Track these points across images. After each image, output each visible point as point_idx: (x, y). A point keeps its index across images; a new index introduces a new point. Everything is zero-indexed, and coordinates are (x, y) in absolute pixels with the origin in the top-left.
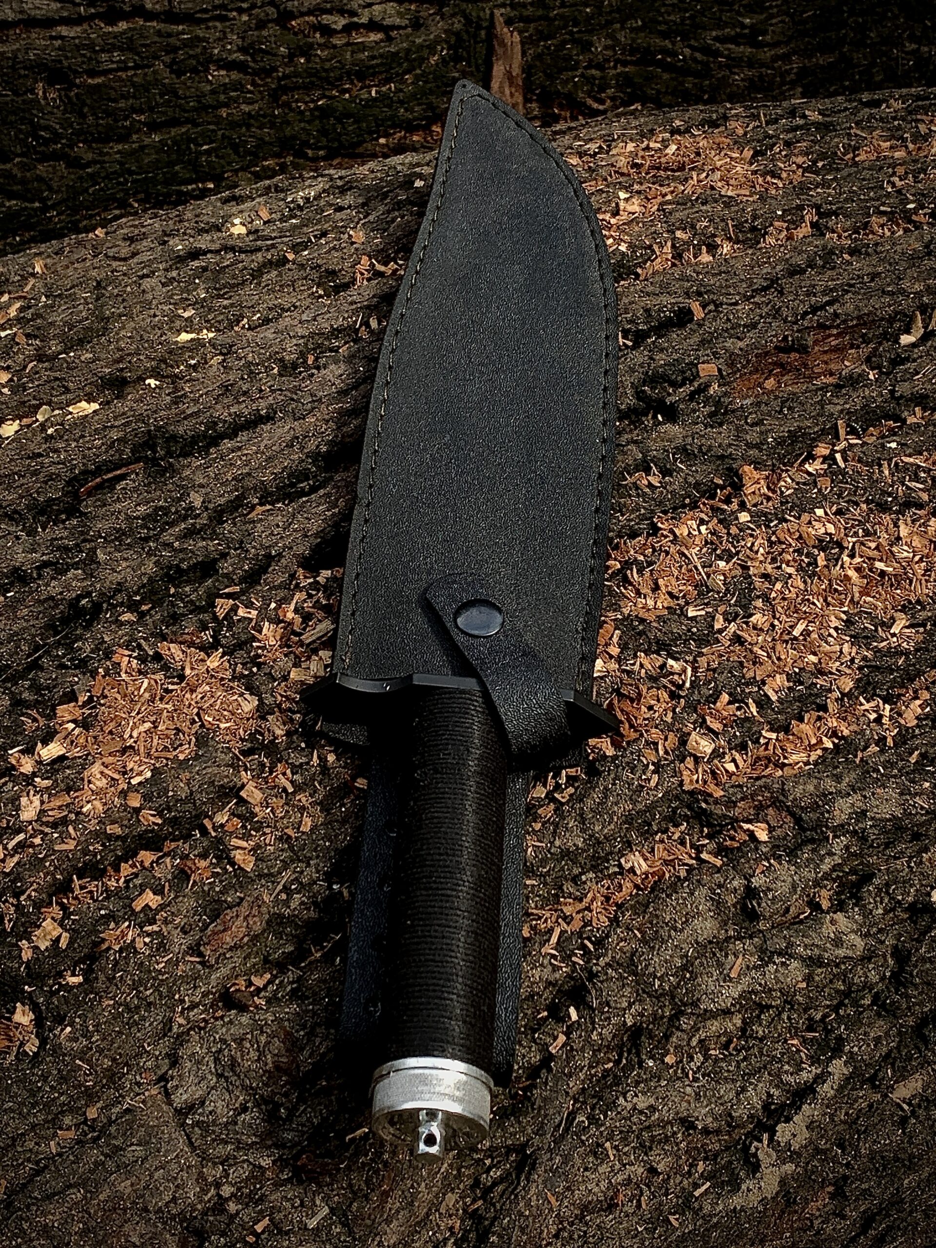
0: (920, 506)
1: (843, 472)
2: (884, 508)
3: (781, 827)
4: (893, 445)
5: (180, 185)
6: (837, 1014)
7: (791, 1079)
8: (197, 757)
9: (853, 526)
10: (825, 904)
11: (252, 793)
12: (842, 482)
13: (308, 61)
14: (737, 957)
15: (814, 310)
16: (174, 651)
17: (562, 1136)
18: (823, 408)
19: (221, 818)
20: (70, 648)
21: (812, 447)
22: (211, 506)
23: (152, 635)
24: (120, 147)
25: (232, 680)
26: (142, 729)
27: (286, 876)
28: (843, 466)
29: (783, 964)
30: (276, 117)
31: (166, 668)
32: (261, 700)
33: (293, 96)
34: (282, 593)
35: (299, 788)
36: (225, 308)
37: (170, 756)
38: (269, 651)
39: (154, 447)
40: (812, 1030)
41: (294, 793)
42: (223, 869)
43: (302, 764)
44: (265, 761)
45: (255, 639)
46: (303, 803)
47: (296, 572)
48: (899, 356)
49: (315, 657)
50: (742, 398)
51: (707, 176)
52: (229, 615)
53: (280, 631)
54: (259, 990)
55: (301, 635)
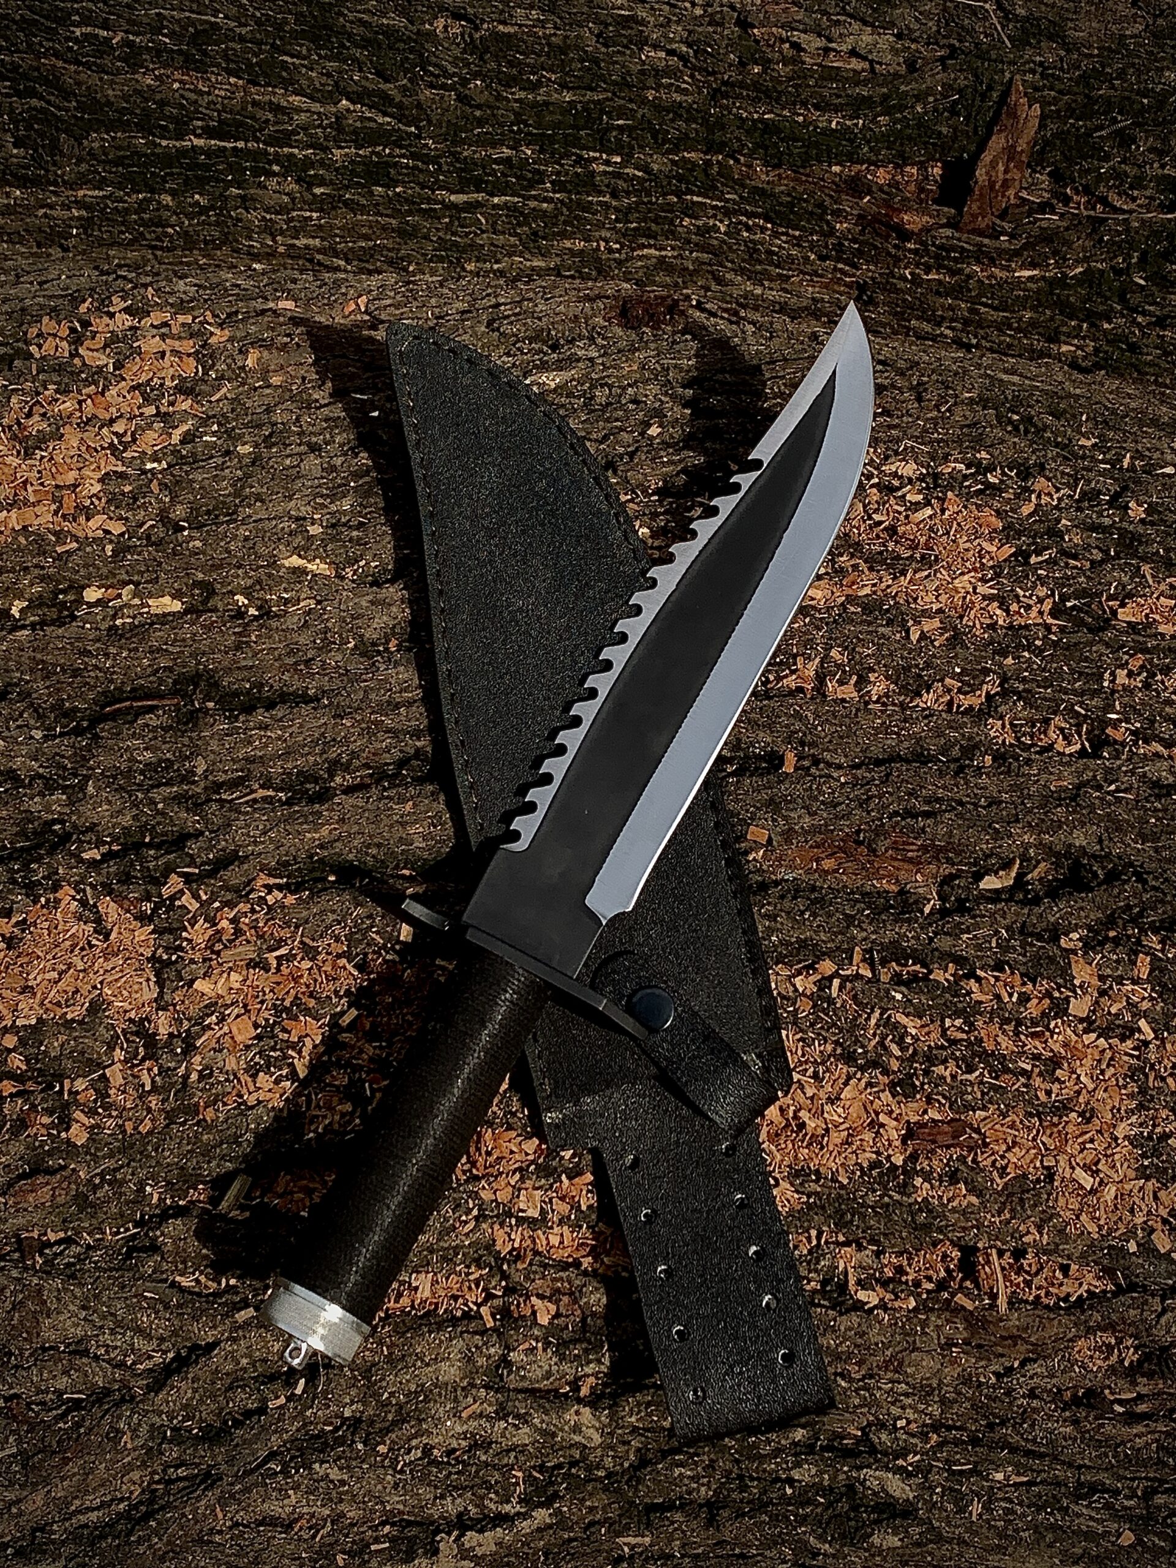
0: (886, 1072)
1: (831, 1001)
2: (849, 1058)
3: (567, 1316)
4: (899, 996)
5: (582, 149)
6: (568, 1468)
7: (492, 1506)
8: (81, 1023)
9: (806, 1062)
10: (584, 1391)
11: (116, 1075)
12: (823, 1011)
13: (765, 71)
14: (475, 1401)
16: (109, 908)
17: (253, 1471)
18: (848, 927)
19: (80, 1084)
20: (26, 867)
21: (818, 959)
22: (211, 778)
23: (103, 884)
24: (522, 95)
25: (149, 960)
26: (47, 976)
27: (108, 1163)
28: (834, 995)
29: (514, 1425)
30: (711, 115)
31: (98, 920)
32: (161, 994)
34: (229, 896)
35: (155, 1090)
36: (350, 540)
37: (59, 1012)
38: (193, 949)
39: (196, 685)
40: (539, 1472)
41: (149, 1092)
42: (59, 1133)
43: (169, 1068)
44: (141, 1050)
45: (185, 929)
46: (153, 1105)
47: (254, 879)
48: (968, 900)
49: (225, 975)
50: (792, 867)
51: (927, 577)
52: (173, 898)
53: (210, 932)
54: (49, 1244)
55: (226, 947)
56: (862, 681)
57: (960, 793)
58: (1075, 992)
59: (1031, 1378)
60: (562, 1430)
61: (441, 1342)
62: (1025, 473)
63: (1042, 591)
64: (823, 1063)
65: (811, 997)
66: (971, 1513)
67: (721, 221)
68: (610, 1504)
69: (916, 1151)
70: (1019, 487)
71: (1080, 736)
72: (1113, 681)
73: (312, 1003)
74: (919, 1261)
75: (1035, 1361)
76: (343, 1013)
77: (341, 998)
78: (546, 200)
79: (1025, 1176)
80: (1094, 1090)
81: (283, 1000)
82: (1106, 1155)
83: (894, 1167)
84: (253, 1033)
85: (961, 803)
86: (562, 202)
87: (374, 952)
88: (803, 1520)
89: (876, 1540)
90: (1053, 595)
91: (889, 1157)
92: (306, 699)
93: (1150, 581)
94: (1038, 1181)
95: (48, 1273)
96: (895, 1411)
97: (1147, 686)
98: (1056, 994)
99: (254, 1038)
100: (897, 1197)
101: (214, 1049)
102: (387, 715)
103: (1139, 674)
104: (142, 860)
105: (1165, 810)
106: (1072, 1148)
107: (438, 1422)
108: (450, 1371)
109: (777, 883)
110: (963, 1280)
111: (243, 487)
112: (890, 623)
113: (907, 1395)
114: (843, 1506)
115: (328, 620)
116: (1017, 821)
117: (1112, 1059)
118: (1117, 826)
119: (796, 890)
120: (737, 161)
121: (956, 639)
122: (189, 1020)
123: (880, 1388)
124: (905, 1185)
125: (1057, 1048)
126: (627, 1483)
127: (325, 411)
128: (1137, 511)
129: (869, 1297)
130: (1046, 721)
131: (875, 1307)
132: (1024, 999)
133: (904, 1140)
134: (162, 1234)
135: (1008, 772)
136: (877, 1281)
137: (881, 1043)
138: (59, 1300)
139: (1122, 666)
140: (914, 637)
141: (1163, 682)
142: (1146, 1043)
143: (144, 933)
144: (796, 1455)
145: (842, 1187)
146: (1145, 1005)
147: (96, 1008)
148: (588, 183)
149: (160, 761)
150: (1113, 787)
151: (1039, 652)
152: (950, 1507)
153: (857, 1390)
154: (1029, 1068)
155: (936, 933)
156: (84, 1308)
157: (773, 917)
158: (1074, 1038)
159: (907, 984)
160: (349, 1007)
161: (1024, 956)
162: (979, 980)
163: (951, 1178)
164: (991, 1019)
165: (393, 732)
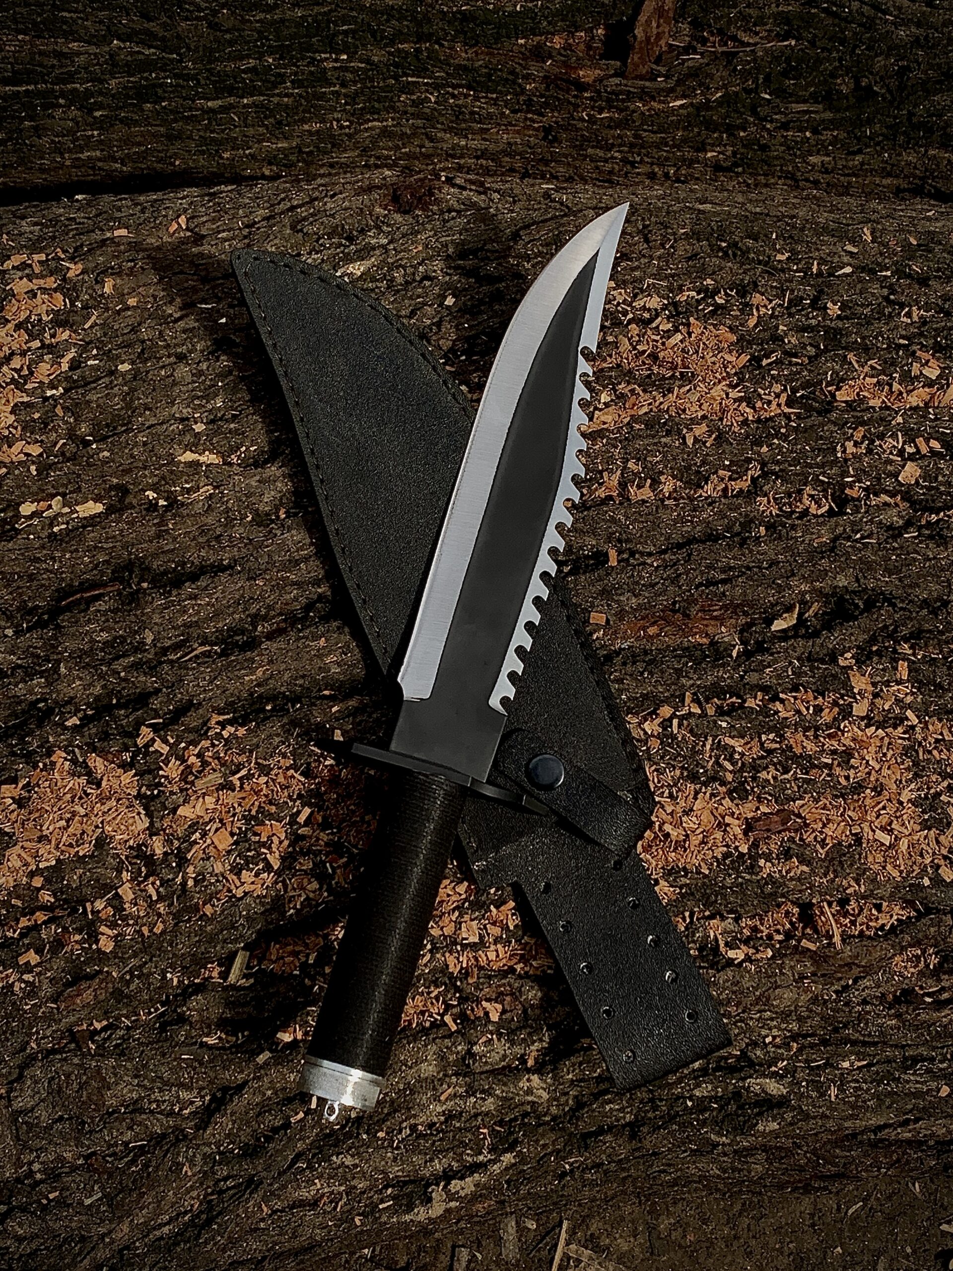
0: (723, 783)
1: (673, 737)
2: (693, 777)
3: (511, 1011)
4: (724, 725)
5: (314, 53)
6: (523, 1120)
7: (469, 1159)
8: (92, 856)
9: (662, 787)
10: (530, 1063)
11: (126, 892)
12: (669, 745)
14: (449, 1087)
15: (710, 583)
16: (97, 763)
17: (285, 1172)
18: (678, 678)
19: (99, 905)
20: (21, 739)
21: (658, 706)
22: (159, 645)
23: (87, 744)
25: (136, 797)
26: (58, 825)
27: (133, 962)
28: (675, 732)
29: (482, 1098)
31: (89, 773)
32: (152, 823)
34: (191, 737)
35: (161, 898)
36: (230, 432)
37: (73, 851)
38: (170, 783)
39: (131, 572)
40: (500, 1126)
41: (157, 902)
42: (90, 945)
43: (169, 880)
44: (143, 869)
45: (162, 769)
46: (162, 910)
47: (209, 719)
48: (764, 642)
49: (201, 800)
50: (625, 638)
51: (688, 391)
52: (147, 746)
53: (182, 768)
54: (96, 1032)
55: (197, 777)
56: (655, 483)
57: (747, 561)
58: (855, 698)
59: (863, 990)
60: (518, 1095)
61: (419, 1049)
62: (743, 292)
63: (777, 388)
64: (675, 785)
65: (658, 737)
66: (830, 1096)
67: (432, 94)
68: (556, 1140)
69: (755, 840)
70: (741, 303)
71: (827, 499)
72: (844, 452)
73: (273, 809)
74: (769, 919)
75: (864, 978)
76: (299, 812)
77: (295, 801)
78: (287, 95)
79: (840, 844)
80: (880, 769)
81: (250, 811)
82: (897, 817)
83: (742, 855)
84: (231, 840)
85: (749, 568)
86: (300, 96)
87: (315, 761)
88: (704, 1123)
89: (760, 1127)
90: (786, 389)
91: (736, 848)
92: (223, 569)
93: (856, 366)
94: (850, 846)
95: (102, 1056)
96: (764, 1032)
97: (869, 451)
98: (841, 702)
99: (232, 845)
100: (748, 877)
101: (203, 859)
102: (290, 571)
103: (862, 443)
104: (115, 719)
105: (901, 548)
106: (871, 816)
107: (423, 1108)
108: (429, 1069)
109: (618, 653)
110: (804, 928)
111: (132, 400)
112: (668, 433)
113: (772, 1019)
114: (732, 1107)
115: (227, 502)
116: (793, 575)
117: (890, 744)
118: (868, 567)
119: (633, 656)
120: (442, 45)
121: (721, 439)
122: (178, 839)
123: (752, 1019)
124: (752, 866)
125: (848, 742)
126: (569, 1122)
127: (182, 324)
128: (834, 309)
129: (737, 955)
130: (800, 492)
131: (743, 961)
132: (818, 710)
133: (746, 833)
134: (188, 1009)
135: (780, 538)
136: (740, 940)
137: (717, 762)
138: (115, 1075)
139: (849, 439)
140: (690, 442)
141: (881, 446)
142: (913, 727)
143: (128, 777)
144: (695, 1078)
145: (705, 876)
146: (909, 699)
147: (102, 843)
148: (322, 78)
149: (115, 638)
150: (858, 536)
151: (785, 438)
152: (814, 1094)
153: (735, 1023)
154: (830, 761)
155: (745, 672)
156: (136, 1076)
157: (620, 681)
158: (860, 733)
159: (728, 713)
160: (303, 807)
161: (813, 677)
162: (782, 701)
163: (785, 855)
164: (796, 730)
165: (298, 584)
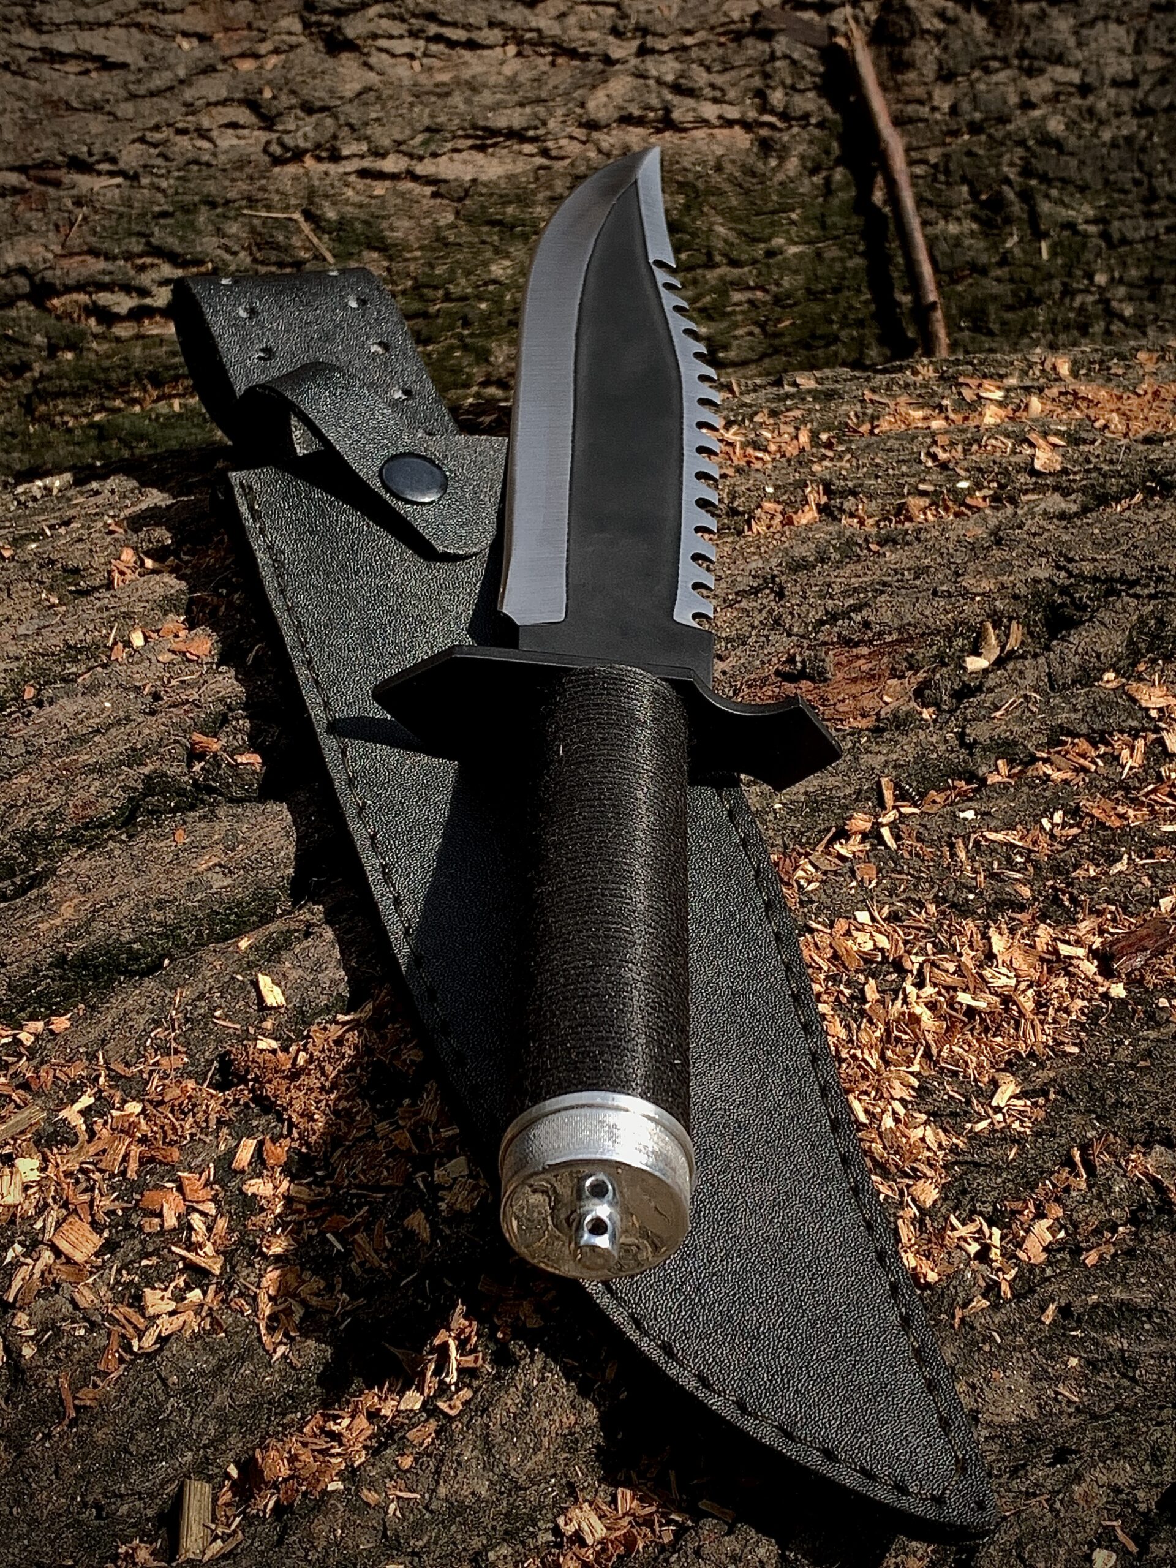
0: (1020, 907)
4: (970, 815)
9: (917, 939)
13: (78, 357)
15: (833, 617)
21: (843, 820)
28: (894, 846)
33: (55, 406)
76: (232, 1153)
77: (216, 1134)
81: (123, 1173)
83: (1120, 1004)
84: (96, 1241)
91: (1104, 996)
93: (882, 400)
99: (103, 1248)
100: (1153, 1034)
101: (45, 1292)
124: (1151, 1015)
137: (991, 875)
139: (932, 446)
141: (982, 449)
161: (1076, 711)
165: (100, 770)
